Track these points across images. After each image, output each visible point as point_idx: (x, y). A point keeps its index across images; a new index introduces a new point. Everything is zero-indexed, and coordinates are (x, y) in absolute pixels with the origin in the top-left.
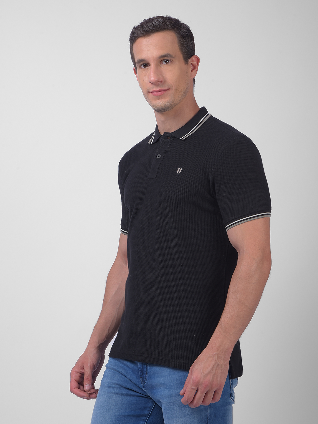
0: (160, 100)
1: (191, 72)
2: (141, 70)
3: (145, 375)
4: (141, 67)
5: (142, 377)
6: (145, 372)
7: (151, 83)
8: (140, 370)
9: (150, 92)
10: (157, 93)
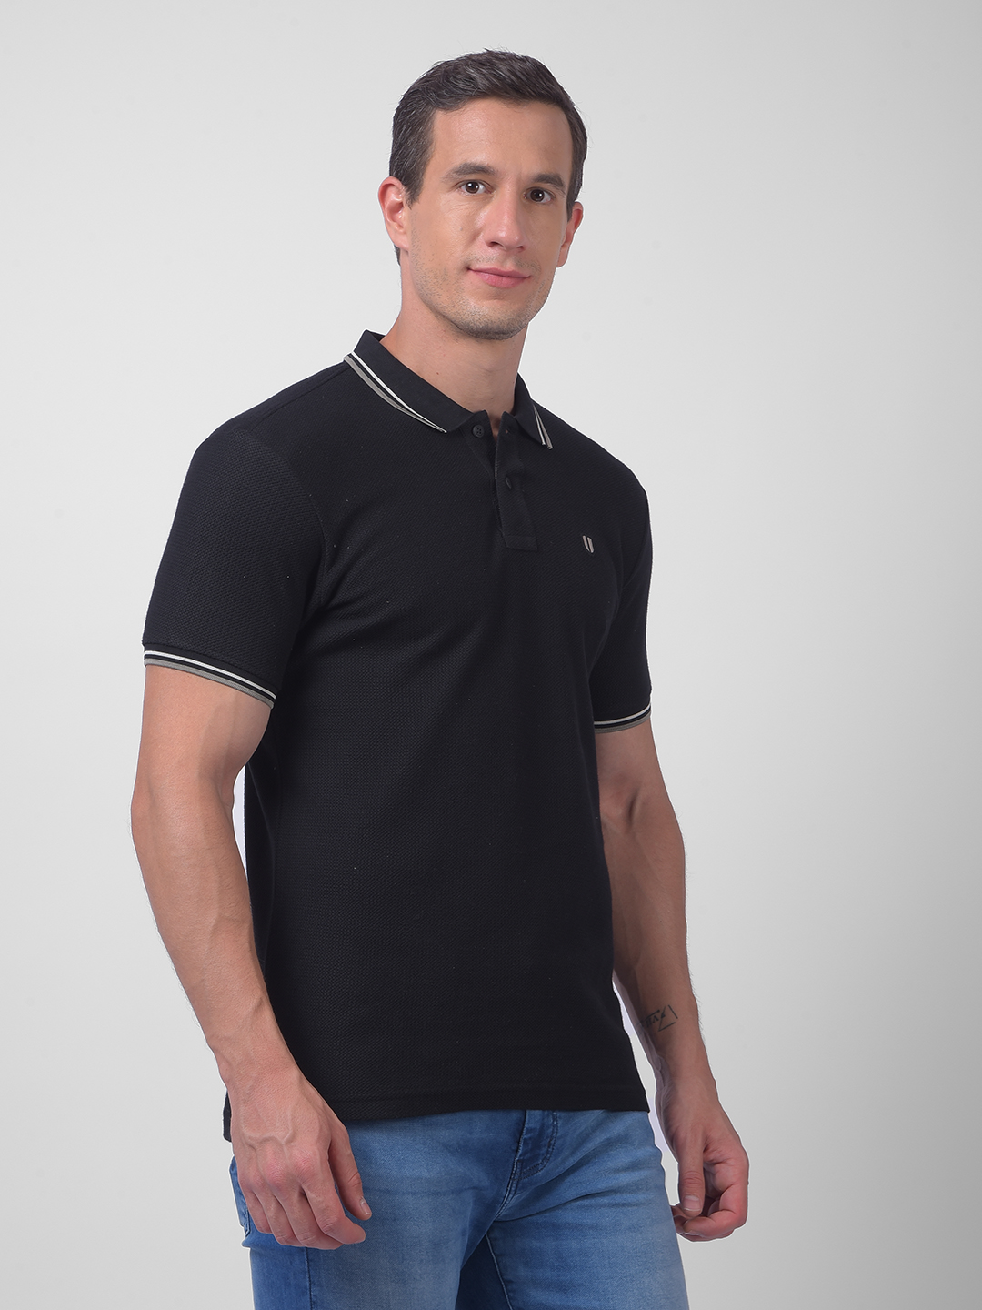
0: (501, 302)
1: (563, 246)
2: (455, 194)
3: (544, 1150)
4: (460, 187)
5: (526, 1157)
6: (547, 1138)
7: (493, 244)
8: (530, 1138)
9: (469, 269)
10: (501, 278)
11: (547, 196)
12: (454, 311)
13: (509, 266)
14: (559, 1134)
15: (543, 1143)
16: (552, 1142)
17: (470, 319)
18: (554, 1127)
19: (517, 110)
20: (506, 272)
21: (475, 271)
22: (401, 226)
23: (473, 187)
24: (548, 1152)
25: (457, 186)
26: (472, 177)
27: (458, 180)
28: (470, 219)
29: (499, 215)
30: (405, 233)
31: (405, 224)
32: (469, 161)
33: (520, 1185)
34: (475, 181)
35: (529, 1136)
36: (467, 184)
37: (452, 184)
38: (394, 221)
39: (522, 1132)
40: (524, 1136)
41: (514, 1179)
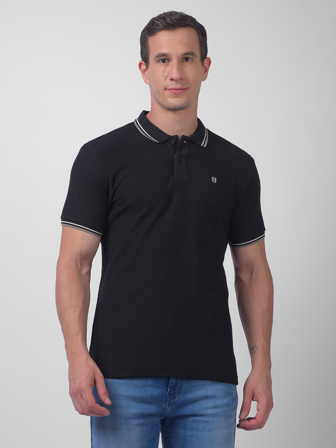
0: (178, 98)
1: (204, 73)
2: (158, 64)
3: (178, 391)
4: (159, 62)
5: (171, 393)
6: (179, 387)
7: (172, 80)
8: (172, 386)
9: (166, 89)
10: (177, 90)
11: (190, 59)
12: (164, 103)
13: (179, 86)
14: (184, 386)
15: (177, 388)
16: (181, 388)
17: (169, 106)
18: (182, 383)
19: (174, 32)
20: (178, 88)
21: (169, 90)
22: (146, 77)
23: (164, 61)
24: (179, 392)
25: (158, 61)
26: (162, 58)
27: (158, 60)
28: (164, 71)
29: (172, 69)
30: (148, 79)
31: (147, 76)
32: (160, 53)
33: (170, 403)
34: (164, 59)
35: (171, 385)
36: (162, 60)
37: (156, 61)
38: (145, 75)
39: (169, 384)
40: (169, 385)
41: (167, 401)
